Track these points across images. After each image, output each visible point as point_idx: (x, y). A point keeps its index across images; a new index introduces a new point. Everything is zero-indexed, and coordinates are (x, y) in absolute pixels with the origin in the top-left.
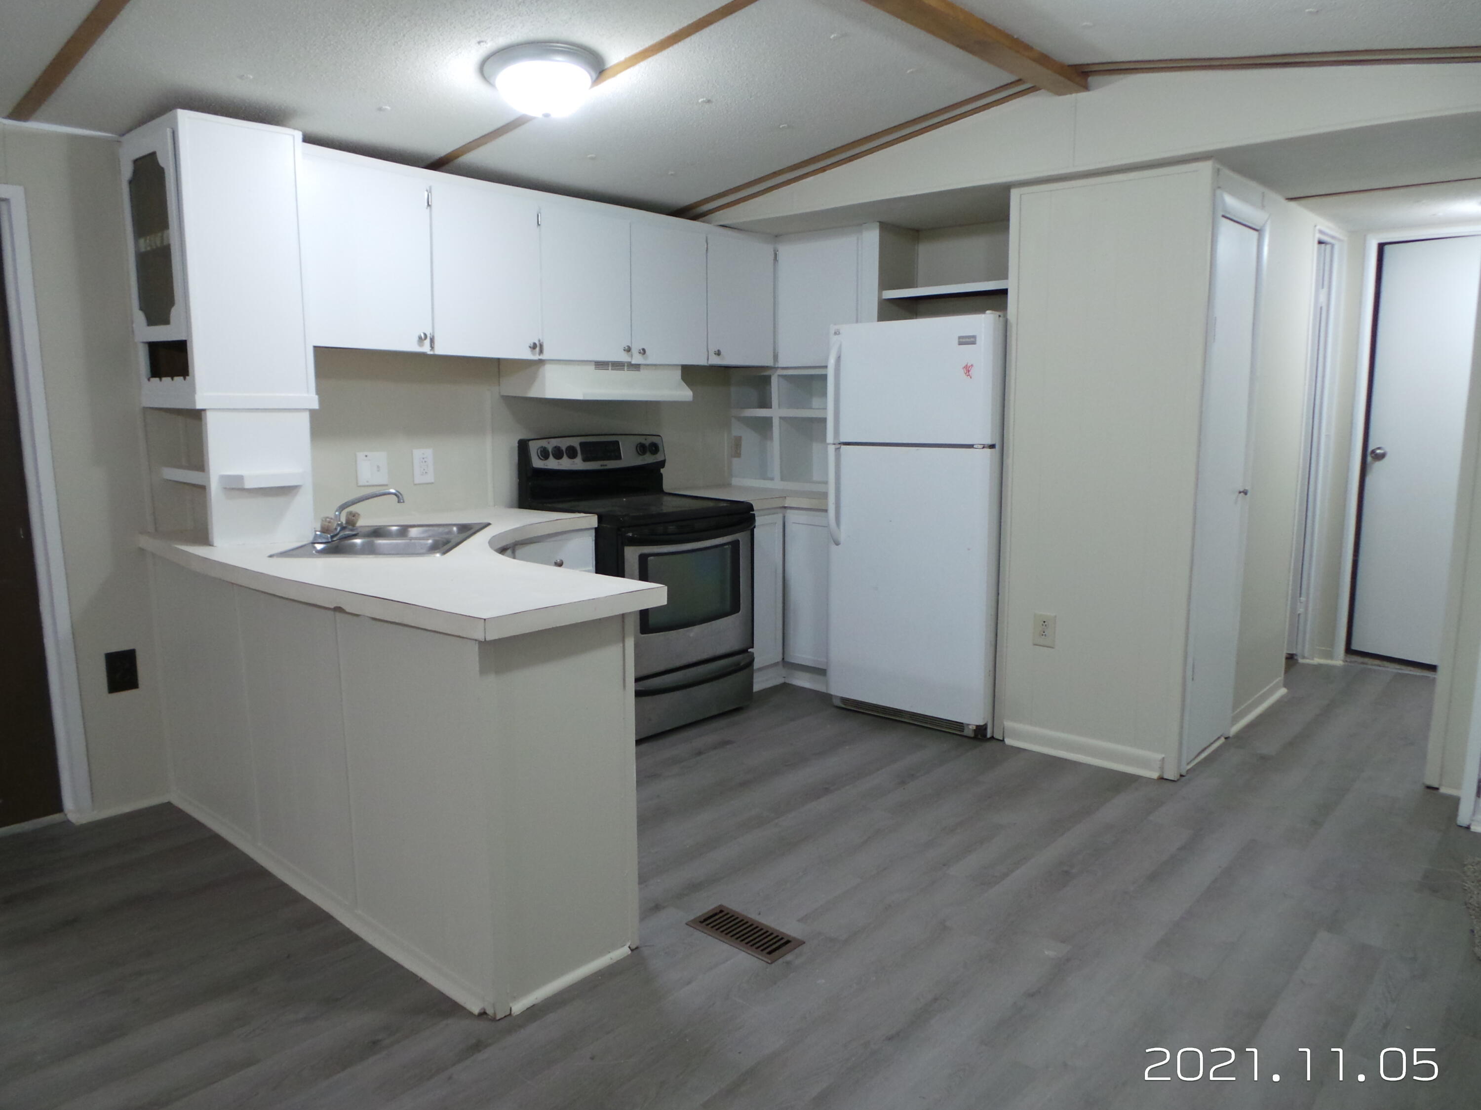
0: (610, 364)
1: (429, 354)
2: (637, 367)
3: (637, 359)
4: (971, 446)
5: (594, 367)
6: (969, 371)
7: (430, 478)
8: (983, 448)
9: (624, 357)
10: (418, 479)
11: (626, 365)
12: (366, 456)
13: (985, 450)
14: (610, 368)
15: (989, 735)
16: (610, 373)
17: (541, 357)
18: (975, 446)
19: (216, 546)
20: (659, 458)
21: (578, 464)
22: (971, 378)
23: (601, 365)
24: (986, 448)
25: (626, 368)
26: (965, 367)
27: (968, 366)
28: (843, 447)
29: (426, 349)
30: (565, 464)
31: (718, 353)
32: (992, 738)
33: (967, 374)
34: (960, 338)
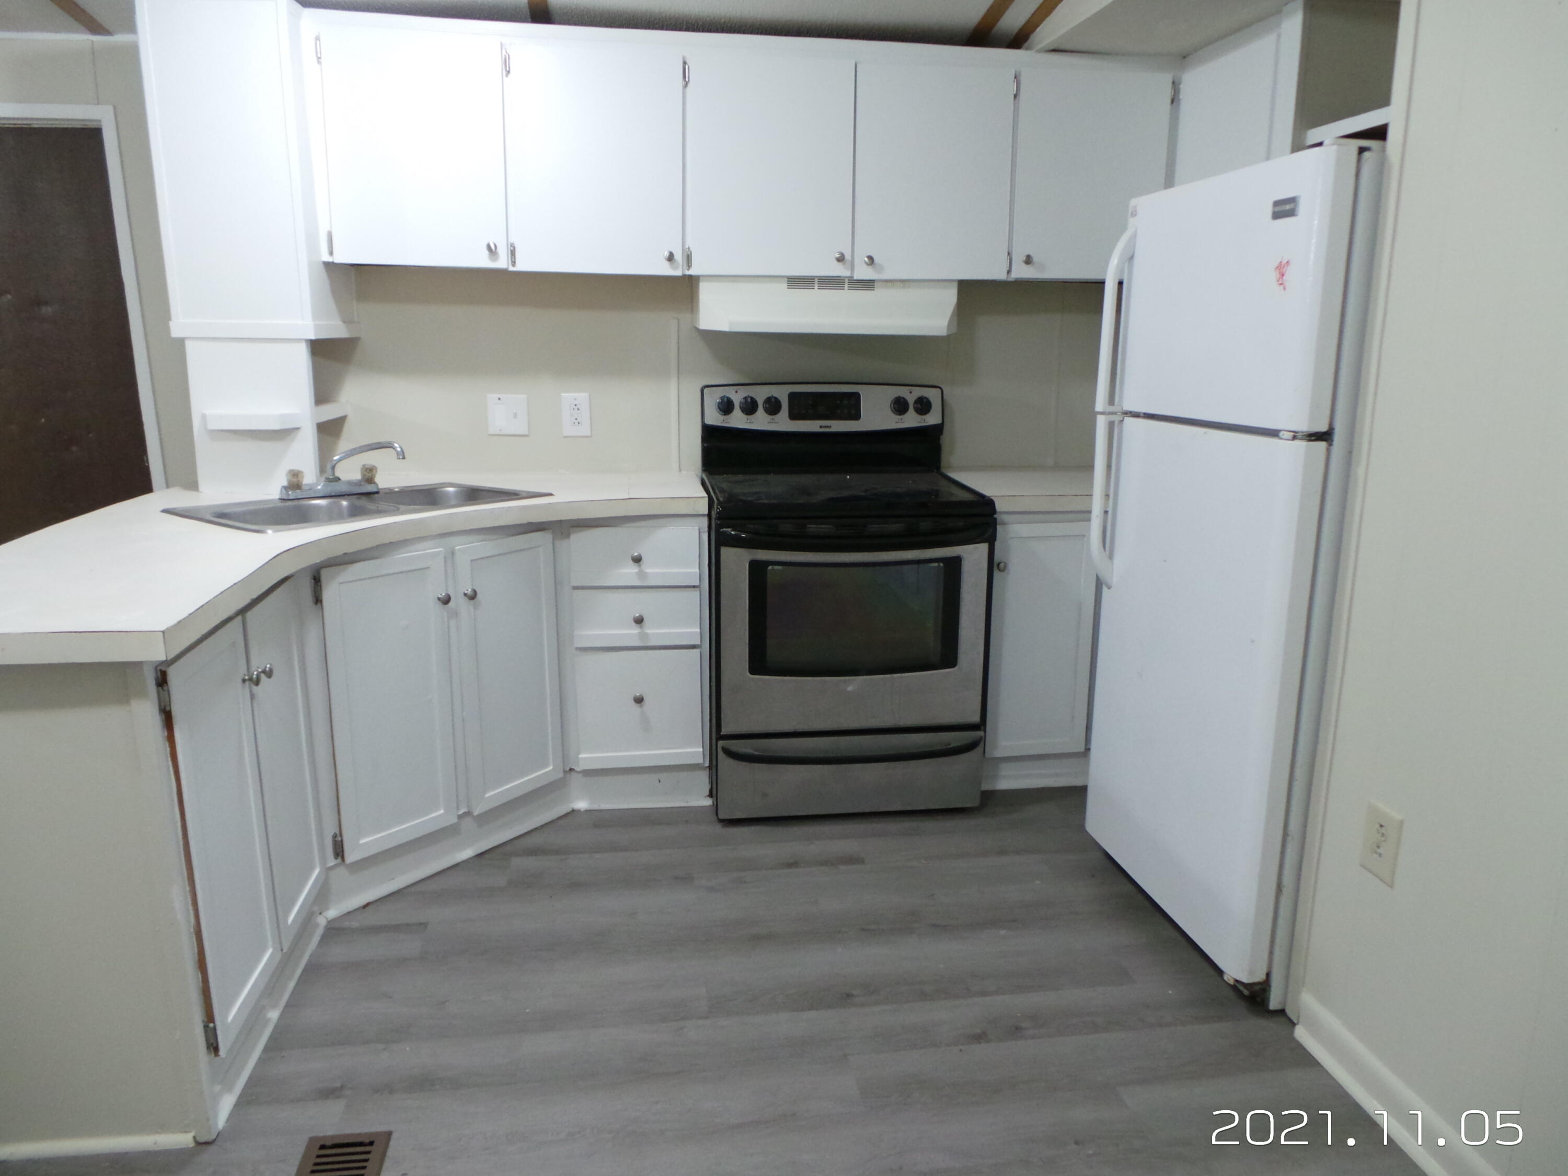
0: (816, 280)
1: (510, 272)
2: (868, 284)
3: (863, 272)
4: (1273, 433)
5: (787, 284)
6: (1283, 275)
7: (584, 430)
8: (1294, 438)
9: (839, 270)
10: (569, 429)
11: (847, 281)
12: (499, 399)
13: (1297, 443)
14: (816, 286)
15: (1273, 1004)
16: (816, 294)
17: (688, 273)
18: (1281, 434)
19: (201, 492)
20: (932, 419)
21: (783, 423)
22: (1284, 289)
23: (798, 282)
24: (1301, 439)
25: (846, 286)
26: (1277, 267)
27: (1283, 263)
28: (1129, 420)
29: (502, 263)
30: (760, 422)
31: (1028, 260)
32: (1282, 1012)
33: (1280, 282)
34: (1277, 203)
